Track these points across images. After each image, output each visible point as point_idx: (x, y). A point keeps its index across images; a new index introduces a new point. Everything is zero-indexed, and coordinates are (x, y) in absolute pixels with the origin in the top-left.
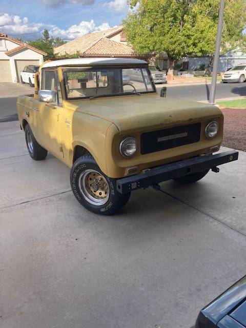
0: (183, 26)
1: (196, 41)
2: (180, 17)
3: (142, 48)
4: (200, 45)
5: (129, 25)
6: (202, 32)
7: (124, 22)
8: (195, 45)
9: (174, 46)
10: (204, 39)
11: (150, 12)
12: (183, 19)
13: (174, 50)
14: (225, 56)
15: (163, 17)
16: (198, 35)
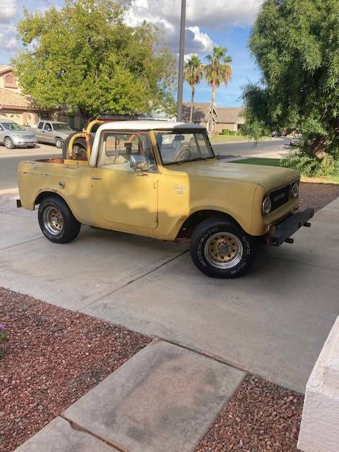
0: (98, 76)
1: (118, 96)
2: (95, 66)
3: (48, 99)
4: (122, 102)
5: (20, 66)
6: (123, 86)
7: (14, 62)
8: (115, 100)
9: (92, 100)
10: (126, 94)
11: (55, 54)
12: (98, 68)
13: (91, 105)
14: (144, 116)
15: (74, 62)
16: (119, 89)
